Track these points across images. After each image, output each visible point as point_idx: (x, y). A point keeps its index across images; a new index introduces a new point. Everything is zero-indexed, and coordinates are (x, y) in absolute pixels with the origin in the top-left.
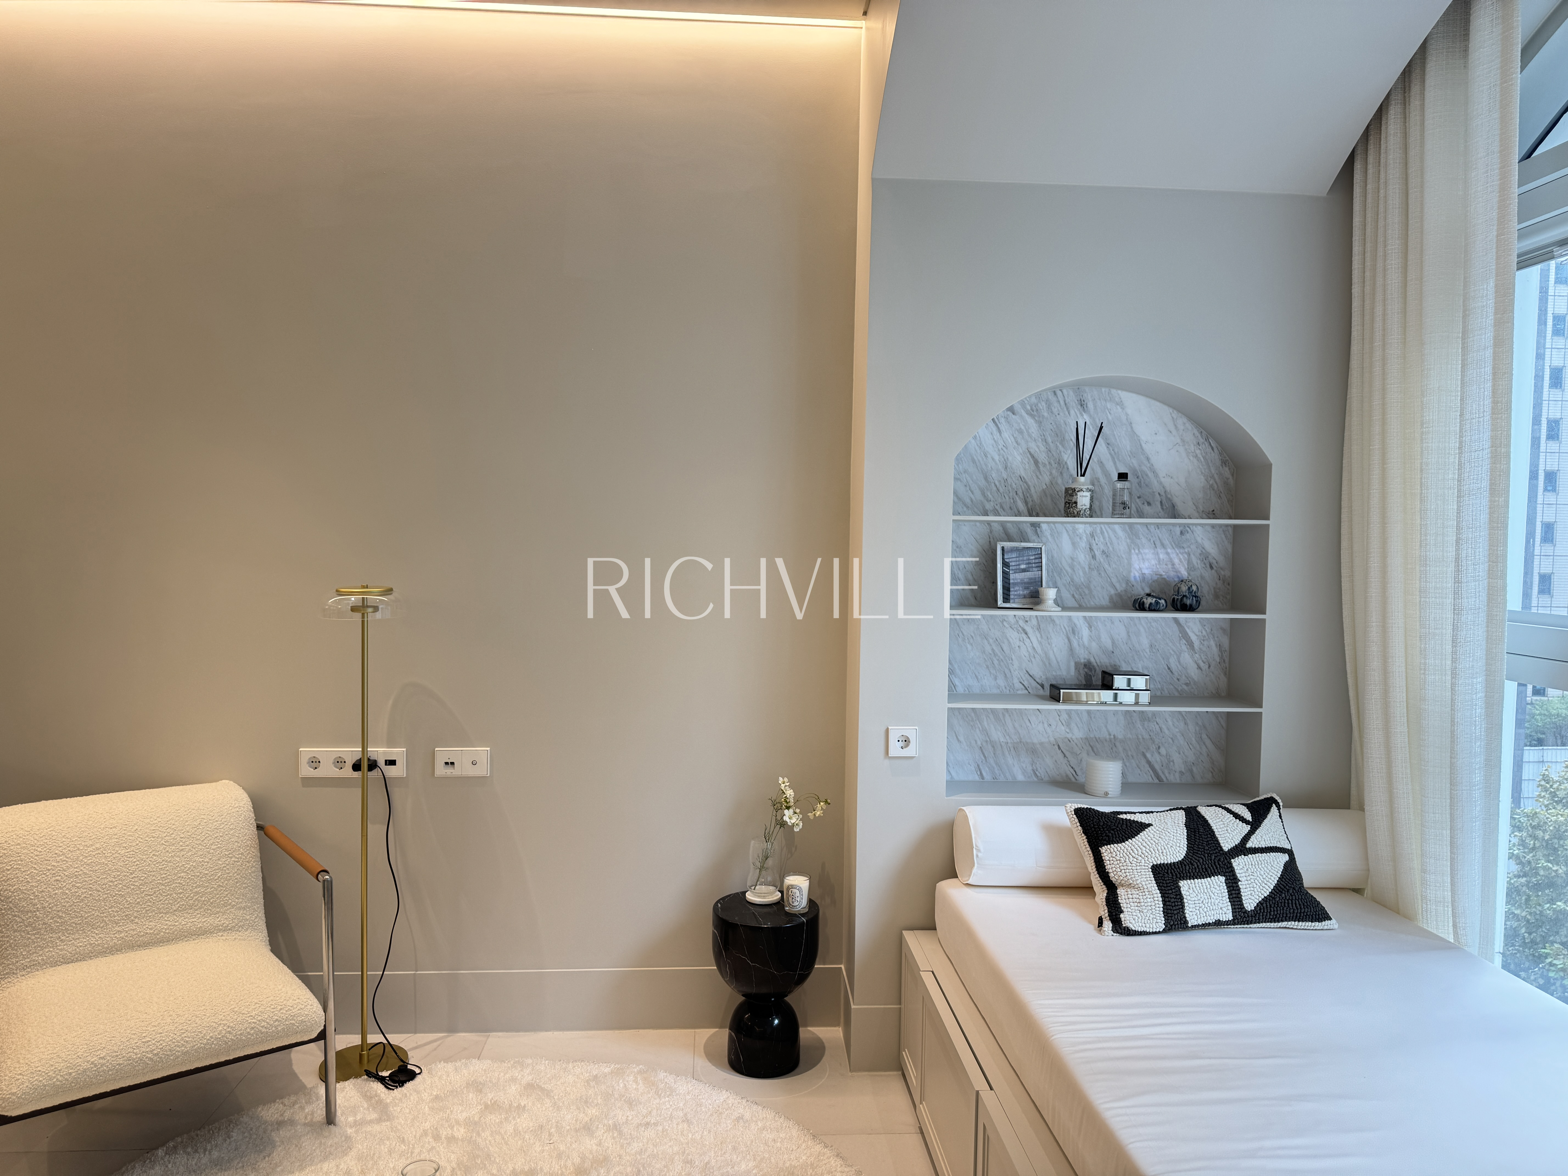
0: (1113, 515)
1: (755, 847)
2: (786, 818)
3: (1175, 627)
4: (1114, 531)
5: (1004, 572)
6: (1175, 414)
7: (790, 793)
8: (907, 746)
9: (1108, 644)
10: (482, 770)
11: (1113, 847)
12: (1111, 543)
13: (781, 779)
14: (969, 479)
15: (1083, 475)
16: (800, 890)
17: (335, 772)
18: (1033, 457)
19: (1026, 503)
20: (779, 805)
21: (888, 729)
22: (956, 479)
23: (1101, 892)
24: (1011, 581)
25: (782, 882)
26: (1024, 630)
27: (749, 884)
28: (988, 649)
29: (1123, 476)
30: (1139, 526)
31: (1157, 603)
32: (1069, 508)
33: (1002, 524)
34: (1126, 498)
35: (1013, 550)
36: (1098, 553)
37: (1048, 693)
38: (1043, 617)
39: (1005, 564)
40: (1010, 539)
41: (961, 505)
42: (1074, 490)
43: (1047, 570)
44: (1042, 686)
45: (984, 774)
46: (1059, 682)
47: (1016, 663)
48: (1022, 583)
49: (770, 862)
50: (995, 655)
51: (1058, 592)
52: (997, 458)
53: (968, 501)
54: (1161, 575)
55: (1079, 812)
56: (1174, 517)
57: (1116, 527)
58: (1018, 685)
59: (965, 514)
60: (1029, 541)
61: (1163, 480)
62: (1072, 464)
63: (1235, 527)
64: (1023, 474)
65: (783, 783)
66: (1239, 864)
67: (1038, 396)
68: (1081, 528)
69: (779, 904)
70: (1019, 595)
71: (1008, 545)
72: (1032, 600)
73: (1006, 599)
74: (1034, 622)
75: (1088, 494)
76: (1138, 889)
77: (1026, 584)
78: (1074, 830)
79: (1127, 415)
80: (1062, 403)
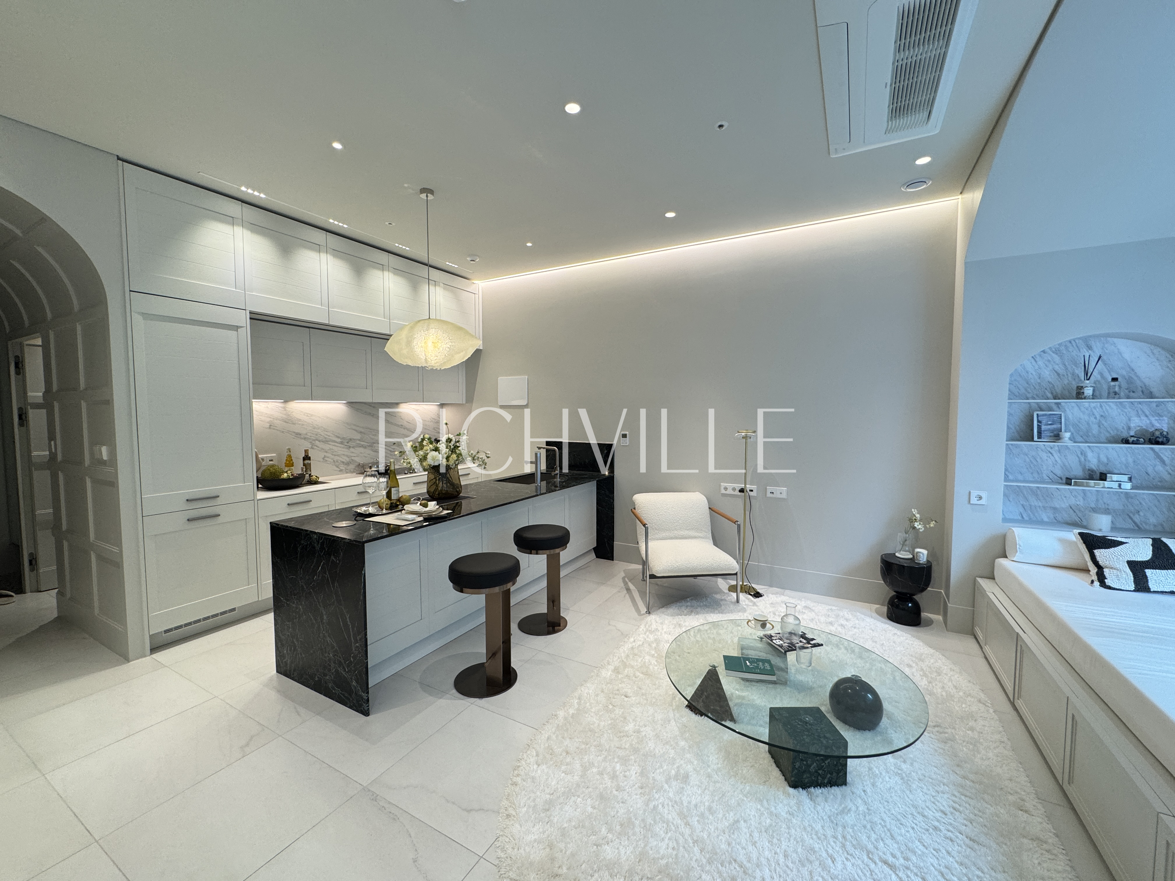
0: (1108, 398)
1: (900, 536)
2: (916, 526)
3: (1151, 452)
4: (1110, 406)
5: (1038, 425)
6: (1152, 347)
7: (918, 516)
8: (980, 500)
9: (1105, 460)
10: (784, 496)
11: (1102, 551)
12: (1108, 412)
13: (913, 510)
14: (1017, 383)
15: (1088, 380)
16: (923, 554)
17: (732, 492)
18: (1056, 372)
20: (912, 520)
21: (970, 492)
22: (1010, 384)
23: (1094, 570)
24: (1042, 429)
25: (914, 551)
26: (1050, 452)
27: (897, 549)
28: (1028, 460)
29: (1114, 379)
30: (1126, 403)
31: (1138, 440)
32: (1079, 394)
33: (1037, 403)
34: (1117, 389)
35: (1043, 415)
36: (1098, 417)
37: (1064, 481)
38: (1062, 446)
39: (1039, 421)
40: (1041, 410)
41: (1012, 395)
42: (1082, 387)
43: (1065, 424)
44: (1061, 478)
45: (1024, 516)
46: (1072, 477)
47: (1045, 467)
48: (1049, 430)
49: (907, 542)
50: (1032, 463)
51: (1072, 434)
52: (1034, 373)
53: (1017, 394)
54: (1142, 427)
55: (1081, 534)
56: (1152, 398)
57: (1111, 404)
58: (1045, 477)
59: (1015, 399)
60: (1054, 411)
61: (1143, 380)
62: (1082, 375)
64: (1050, 380)
65: (915, 511)
67: (1060, 345)
68: (1087, 405)
69: (912, 560)
70: (1047, 436)
71: (1040, 413)
72: (1055, 438)
73: (1039, 437)
74: (1057, 448)
75: (1092, 389)
76: (1118, 570)
77: (1052, 431)
78: (1078, 542)
79: (1118, 349)
80: (1075, 346)
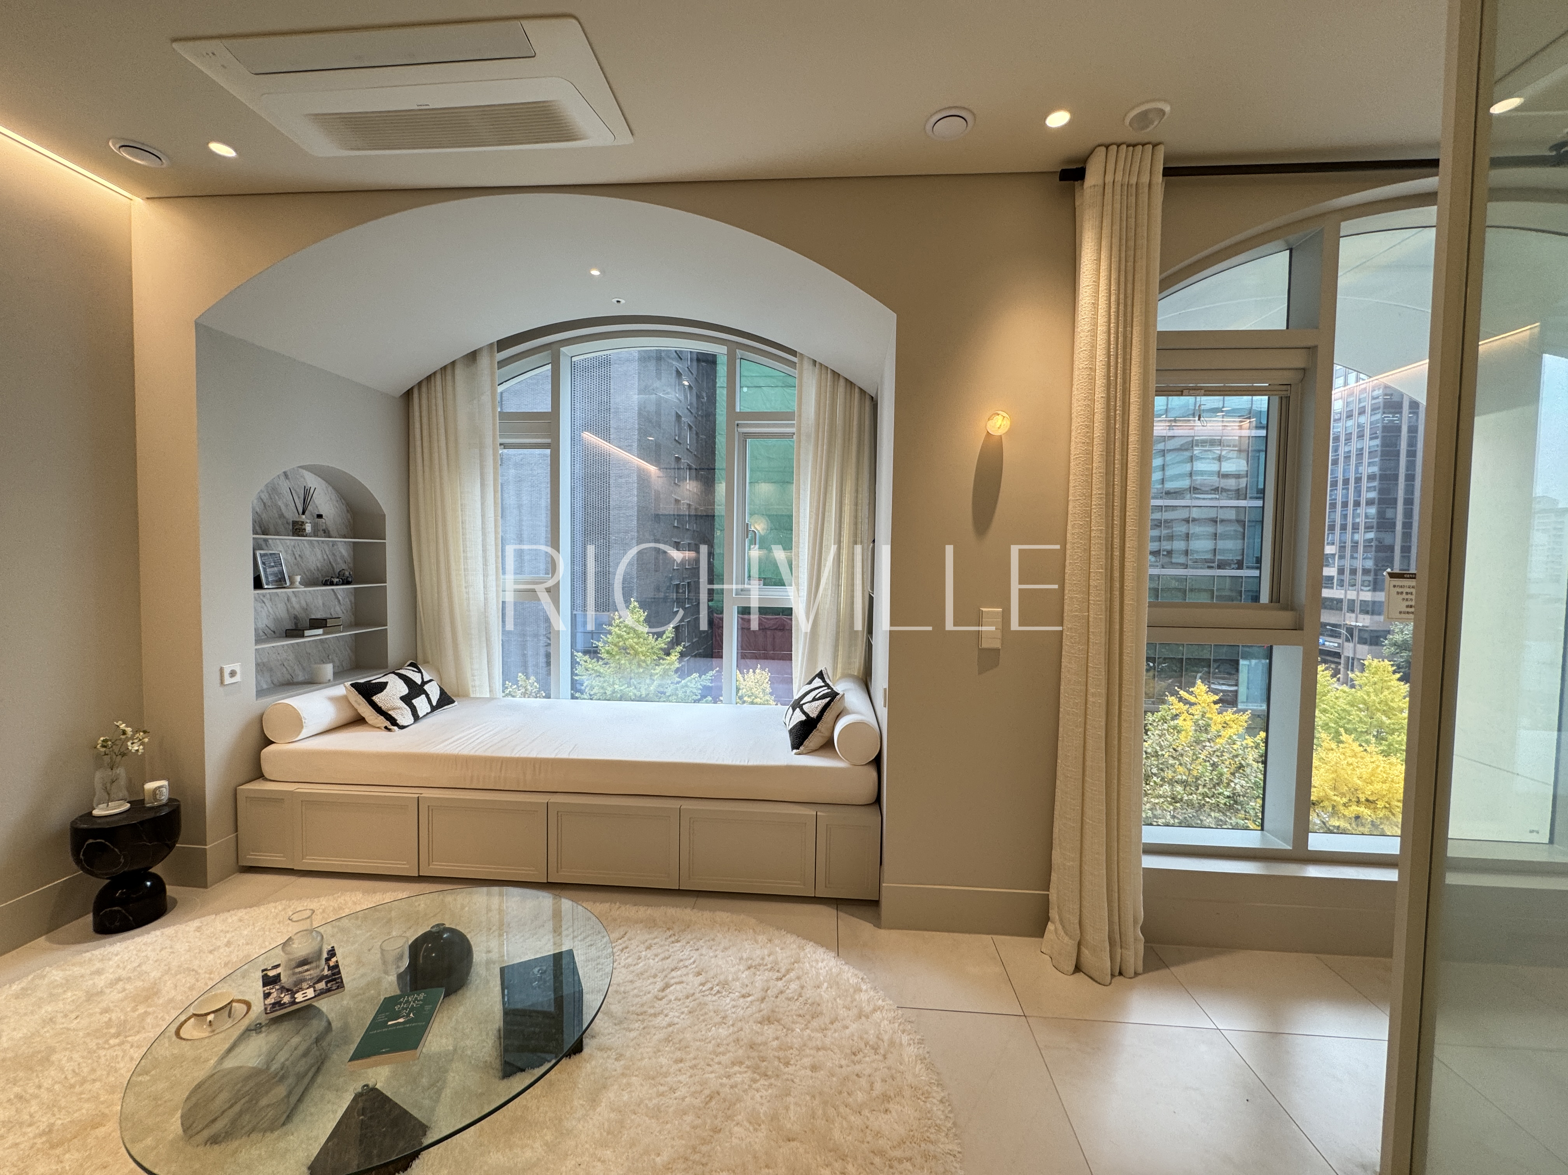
2: (130, 748)
3: (333, 594)
5: (263, 568)
7: (128, 730)
8: (234, 676)
11: (377, 697)
16: (165, 788)
19: (261, 527)
21: (222, 670)
24: (268, 573)
29: (320, 516)
35: (265, 555)
36: (297, 557)
39: (263, 563)
43: (286, 565)
48: (273, 574)
49: (117, 784)
55: (352, 685)
56: (330, 537)
63: (354, 543)
65: (122, 725)
66: (426, 687)
69: (134, 809)
70: (273, 581)
71: (261, 552)
72: (281, 583)
73: (267, 583)
75: (310, 525)
77: (275, 574)
78: (350, 695)
